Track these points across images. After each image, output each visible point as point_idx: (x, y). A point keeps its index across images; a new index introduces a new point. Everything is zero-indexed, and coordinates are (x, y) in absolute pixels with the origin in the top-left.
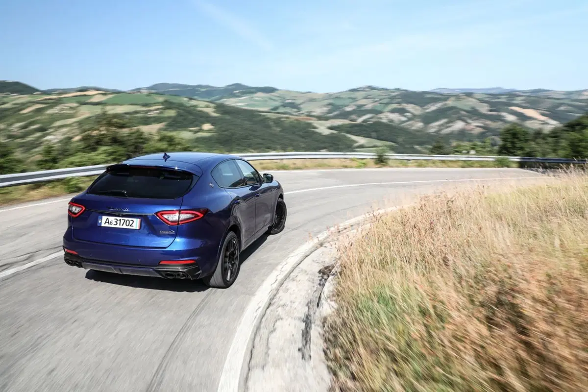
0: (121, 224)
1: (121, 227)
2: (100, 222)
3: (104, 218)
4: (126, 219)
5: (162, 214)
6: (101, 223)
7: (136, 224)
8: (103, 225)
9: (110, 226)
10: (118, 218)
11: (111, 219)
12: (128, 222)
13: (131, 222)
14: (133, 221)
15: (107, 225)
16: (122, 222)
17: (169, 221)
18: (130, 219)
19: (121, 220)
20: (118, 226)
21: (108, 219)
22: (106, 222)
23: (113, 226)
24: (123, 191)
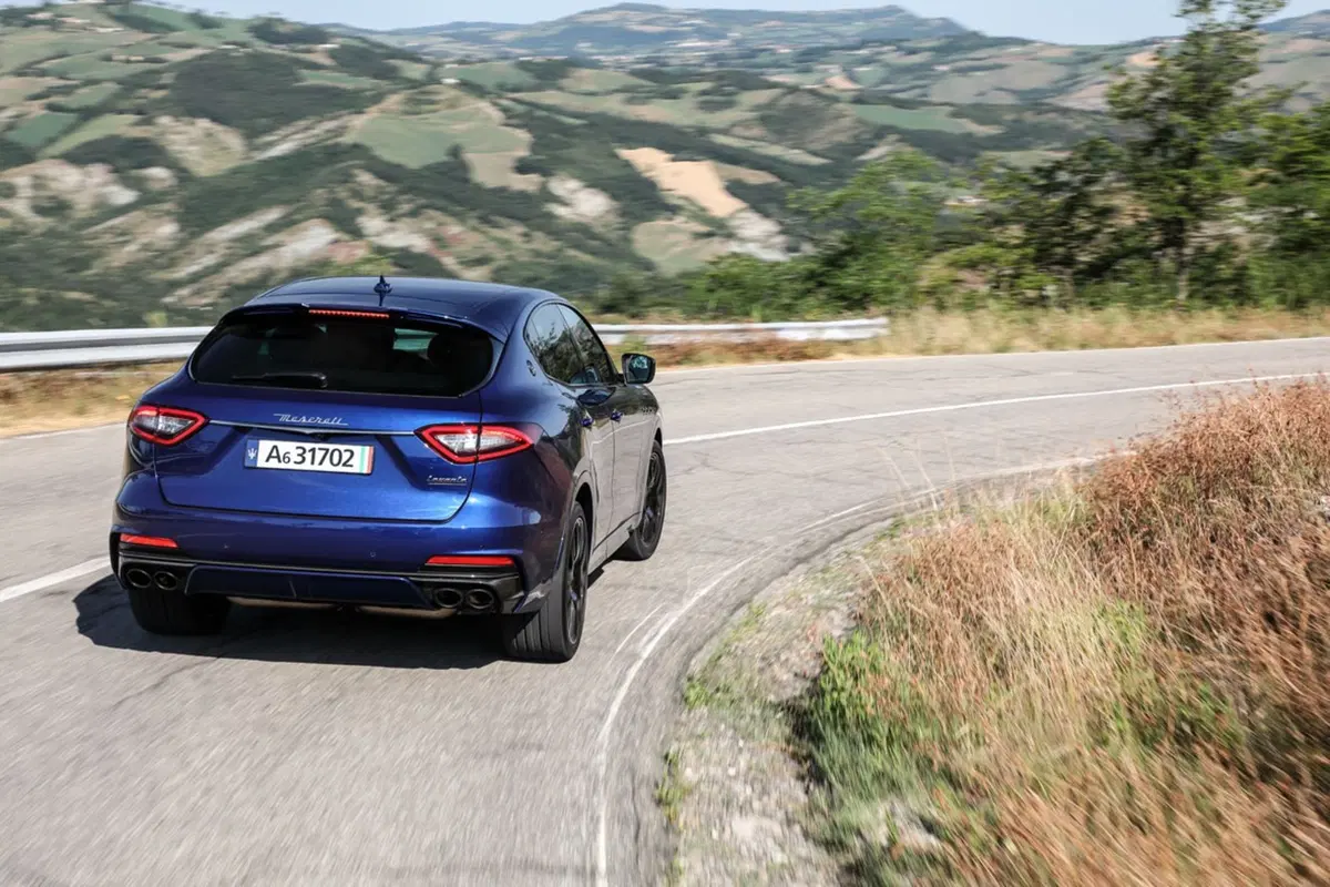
0: (318, 459)
1: (316, 467)
2: (252, 455)
3: (265, 446)
4: (331, 447)
5: (433, 434)
6: (256, 458)
7: (360, 459)
8: (261, 463)
9: (282, 466)
10: (308, 446)
11: (285, 447)
12: (336, 454)
13: (346, 456)
14: (352, 453)
15: (274, 464)
16: (319, 455)
17: (452, 451)
18: (342, 447)
19: (317, 451)
20: (307, 466)
21: (275, 447)
22: (270, 457)
23: (292, 466)
24: (316, 375)
